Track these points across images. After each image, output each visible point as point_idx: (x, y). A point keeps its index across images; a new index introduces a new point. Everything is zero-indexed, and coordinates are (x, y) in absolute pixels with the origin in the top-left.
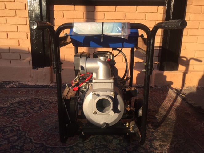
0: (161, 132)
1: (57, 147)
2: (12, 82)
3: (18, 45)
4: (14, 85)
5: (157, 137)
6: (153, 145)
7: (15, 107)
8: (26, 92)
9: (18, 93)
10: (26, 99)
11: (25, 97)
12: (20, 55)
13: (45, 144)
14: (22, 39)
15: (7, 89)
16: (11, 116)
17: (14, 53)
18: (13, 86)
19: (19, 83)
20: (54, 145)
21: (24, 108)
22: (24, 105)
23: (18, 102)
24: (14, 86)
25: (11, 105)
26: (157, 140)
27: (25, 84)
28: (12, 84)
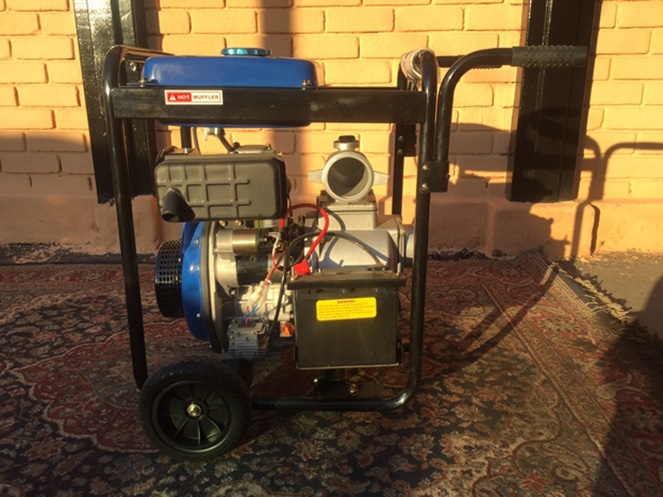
0: (481, 404)
1: (133, 451)
2: (38, 246)
3: (51, 126)
4: (42, 255)
5: (463, 421)
6: (443, 448)
7: (30, 324)
8: (73, 278)
9: (48, 280)
10: (70, 300)
11: (67, 292)
12: (58, 157)
13: (95, 441)
14: (64, 107)
15: (16, 268)
16: (12, 354)
17: (39, 151)
18: (38, 257)
19: (58, 248)
20: (123, 445)
21: (56, 327)
22: (59, 319)
23: (43, 309)
24: (40, 258)
25: (17, 319)
26: (462, 431)
27: (75, 251)
28: (36, 253)
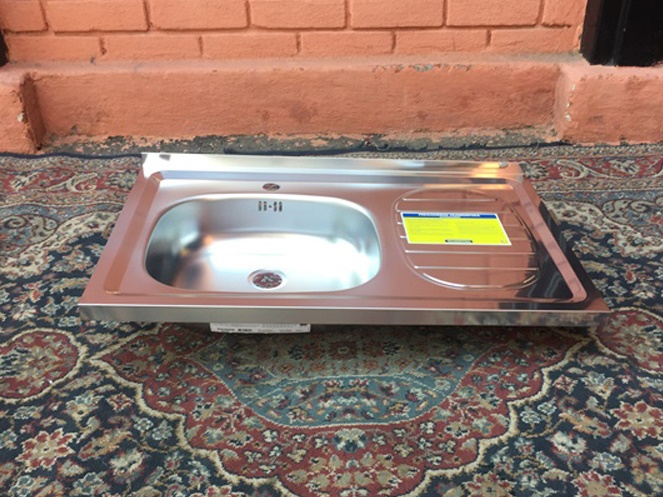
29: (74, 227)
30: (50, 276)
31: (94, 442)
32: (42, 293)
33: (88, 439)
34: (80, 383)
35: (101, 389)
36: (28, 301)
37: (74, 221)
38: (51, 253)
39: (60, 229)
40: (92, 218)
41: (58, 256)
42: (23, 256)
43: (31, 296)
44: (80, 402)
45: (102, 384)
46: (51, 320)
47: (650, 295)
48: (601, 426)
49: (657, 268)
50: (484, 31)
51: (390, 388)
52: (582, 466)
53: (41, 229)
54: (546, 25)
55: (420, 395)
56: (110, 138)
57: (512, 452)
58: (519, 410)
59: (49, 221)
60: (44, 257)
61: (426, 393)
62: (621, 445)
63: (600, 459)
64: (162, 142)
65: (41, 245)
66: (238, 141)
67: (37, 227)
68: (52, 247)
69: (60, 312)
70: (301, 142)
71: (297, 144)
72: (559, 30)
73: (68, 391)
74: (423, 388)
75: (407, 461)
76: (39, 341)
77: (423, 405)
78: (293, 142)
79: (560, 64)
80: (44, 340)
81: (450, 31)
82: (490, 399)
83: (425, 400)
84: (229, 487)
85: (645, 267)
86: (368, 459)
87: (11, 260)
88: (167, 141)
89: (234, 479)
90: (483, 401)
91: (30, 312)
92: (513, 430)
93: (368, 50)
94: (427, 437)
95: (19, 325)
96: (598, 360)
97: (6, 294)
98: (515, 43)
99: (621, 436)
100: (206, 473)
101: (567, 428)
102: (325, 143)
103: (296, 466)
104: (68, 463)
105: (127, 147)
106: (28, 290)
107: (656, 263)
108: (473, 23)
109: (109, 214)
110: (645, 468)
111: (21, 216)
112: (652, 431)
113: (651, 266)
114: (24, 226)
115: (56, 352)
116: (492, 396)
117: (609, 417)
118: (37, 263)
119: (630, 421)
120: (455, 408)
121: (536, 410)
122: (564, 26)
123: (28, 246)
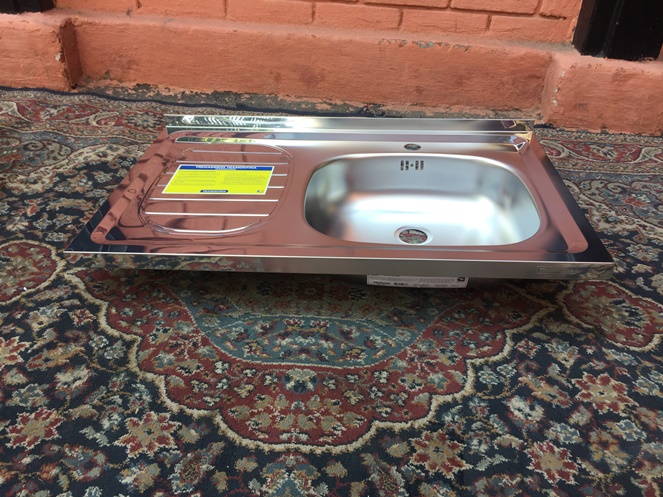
29: (86, 155)
30: (51, 195)
31: (45, 354)
32: (38, 209)
33: (40, 350)
34: (49, 295)
35: (67, 303)
36: (25, 215)
37: (87, 149)
38: (58, 175)
39: (72, 156)
40: (102, 149)
41: (63, 178)
42: (33, 175)
43: (28, 211)
44: (44, 313)
45: (69, 298)
46: (40, 234)
47: (621, 270)
48: (561, 394)
49: (629, 245)
50: (485, 16)
51: (350, 333)
52: (538, 435)
53: (55, 154)
54: (543, 15)
55: (379, 342)
56: (138, 85)
57: (465, 411)
58: (477, 369)
59: (65, 148)
60: (51, 178)
61: (385, 342)
62: (580, 417)
63: (557, 430)
64: (183, 93)
65: (51, 168)
66: (251, 99)
67: (53, 152)
68: (61, 170)
69: (51, 228)
70: (307, 105)
71: (303, 106)
72: (555, 21)
73: (35, 302)
74: (383, 337)
75: (356, 409)
76: (23, 252)
77: (380, 353)
78: (299, 104)
79: (553, 53)
80: (28, 252)
81: (453, 13)
82: (449, 354)
83: (383, 348)
84: (168, 415)
85: (617, 243)
86: (314, 402)
87: (21, 177)
88: (188, 92)
89: (174, 407)
90: (441, 356)
91: (22, 225)
92: (468, 389)
93: (376, 25)
94: (379, 386)
95: (10, 235)
96: (564, 328)
97: (7, 207)
98: (513, 30)
99: (582, 408)
100: (147, 398)
101: (525, 393)
102: (329, 107)
103: (240, 401)
104: (15, 371)
105: (152, 94)
106: (28, 205)
107: (628, 241)
108: (475, 7)
109: (120, 147)
110: (605, 445)
111: (40, 141)
112: (614, 406)
113: (623, 243)
114: (42, 149)
115: (35, 264)
116: (452, 351)
117: (570, 386)
118: (43, 183)
119: (592, 393)
120: (412, 359)
121: (495, 371)
122: (560, 17)
123: (40, 167)
